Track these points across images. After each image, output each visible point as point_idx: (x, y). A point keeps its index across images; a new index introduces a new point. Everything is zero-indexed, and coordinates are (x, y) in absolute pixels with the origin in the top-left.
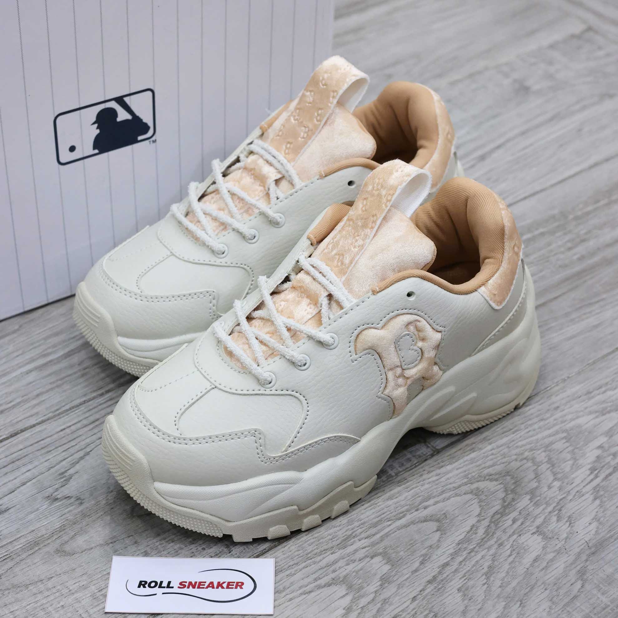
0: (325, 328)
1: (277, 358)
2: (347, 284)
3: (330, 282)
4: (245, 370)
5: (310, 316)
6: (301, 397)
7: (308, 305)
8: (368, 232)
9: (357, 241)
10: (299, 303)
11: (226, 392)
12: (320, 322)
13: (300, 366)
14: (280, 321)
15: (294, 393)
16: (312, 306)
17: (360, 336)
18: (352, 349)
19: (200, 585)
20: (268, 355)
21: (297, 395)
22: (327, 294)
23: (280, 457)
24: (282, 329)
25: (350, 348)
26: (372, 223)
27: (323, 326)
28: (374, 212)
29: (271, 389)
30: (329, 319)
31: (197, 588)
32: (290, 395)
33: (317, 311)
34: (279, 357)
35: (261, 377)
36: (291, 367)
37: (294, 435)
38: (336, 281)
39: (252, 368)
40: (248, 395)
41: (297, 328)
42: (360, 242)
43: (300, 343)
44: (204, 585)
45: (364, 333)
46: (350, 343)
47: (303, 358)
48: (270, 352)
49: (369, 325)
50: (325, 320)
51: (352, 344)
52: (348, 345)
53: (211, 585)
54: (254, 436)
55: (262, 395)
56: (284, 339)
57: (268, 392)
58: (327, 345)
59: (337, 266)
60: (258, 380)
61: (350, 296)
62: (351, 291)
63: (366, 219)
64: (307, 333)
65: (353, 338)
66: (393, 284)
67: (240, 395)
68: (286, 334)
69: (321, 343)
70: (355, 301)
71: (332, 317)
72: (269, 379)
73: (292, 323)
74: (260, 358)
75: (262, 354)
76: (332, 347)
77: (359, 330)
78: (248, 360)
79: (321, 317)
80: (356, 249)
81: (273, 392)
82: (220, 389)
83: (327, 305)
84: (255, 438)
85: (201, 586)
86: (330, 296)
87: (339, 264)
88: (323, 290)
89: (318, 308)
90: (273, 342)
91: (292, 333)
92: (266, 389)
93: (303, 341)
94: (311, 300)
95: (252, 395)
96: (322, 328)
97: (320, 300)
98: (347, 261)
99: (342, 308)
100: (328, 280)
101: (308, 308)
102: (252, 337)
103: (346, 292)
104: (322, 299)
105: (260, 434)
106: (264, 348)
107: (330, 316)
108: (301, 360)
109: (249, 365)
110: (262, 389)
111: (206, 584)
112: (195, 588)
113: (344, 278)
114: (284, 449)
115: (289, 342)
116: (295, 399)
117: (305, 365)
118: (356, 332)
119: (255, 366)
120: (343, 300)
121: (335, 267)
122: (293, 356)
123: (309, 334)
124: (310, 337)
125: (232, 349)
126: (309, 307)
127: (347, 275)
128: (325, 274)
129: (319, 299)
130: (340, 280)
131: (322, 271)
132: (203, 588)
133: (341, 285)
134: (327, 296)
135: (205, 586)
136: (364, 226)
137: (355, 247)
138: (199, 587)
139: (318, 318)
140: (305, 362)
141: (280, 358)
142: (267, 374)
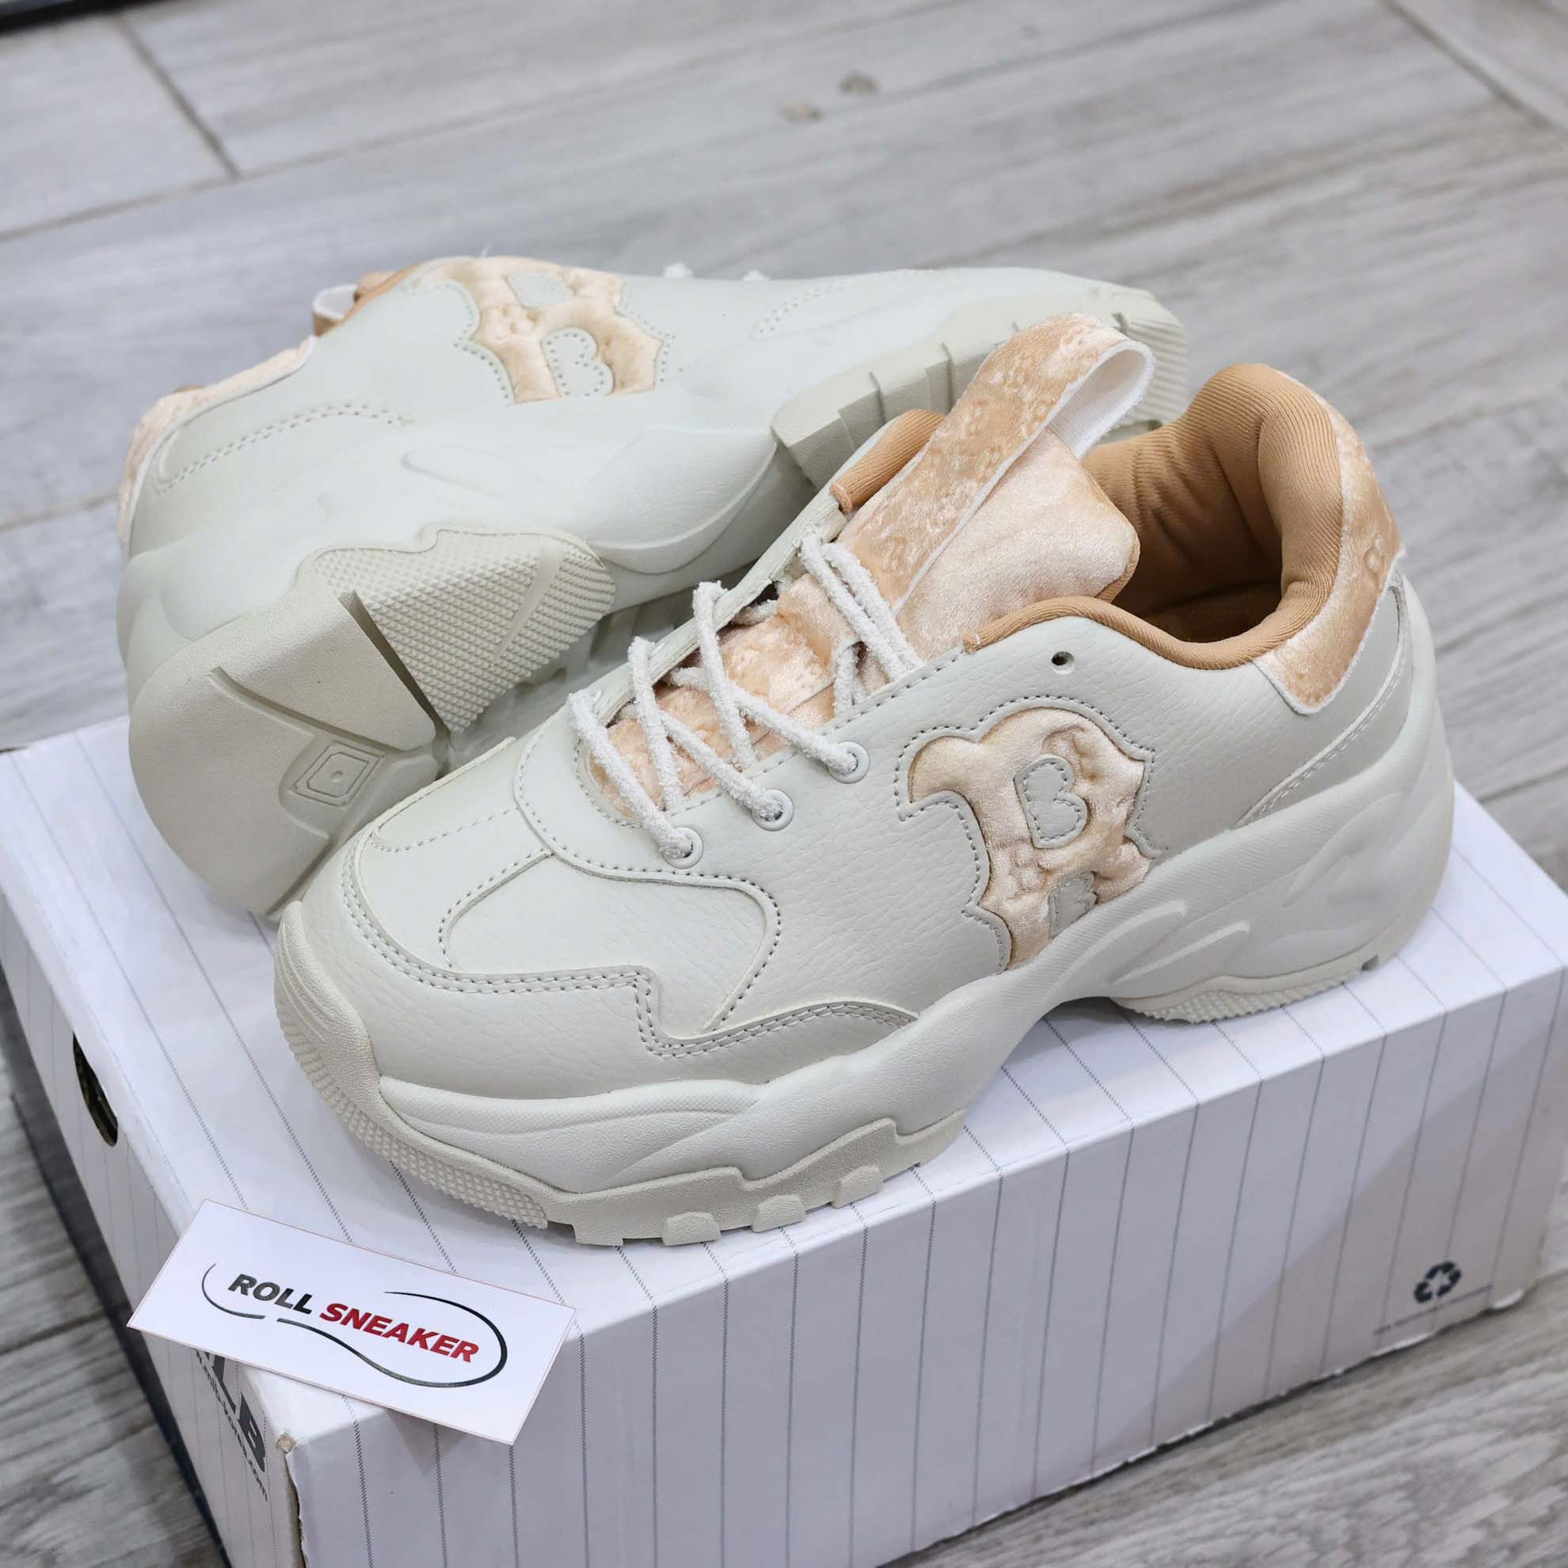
0: (837, 728)
1: (711, 794)
2: (908, 618)
3: (865, 611)
4: (629, 818)
5: (807, 694)
6: (763, 898)
7: (806, 667)
8: (971, 489)
9: (942, 508)
10: (784, 657)
11: (578, 868)
12: (829, 711)
13: (767, 819)
14: (731, 697)
15: (745, 886)
16: (817, 669)
17: (924, 754)
18: (902, 785)
19: (373, 1324)
20: (690, 785)
21: (754, 891)
22: (852, 641)
23: (698, 1042)
24: (732, 719)
25: (896, 784)
26: (988, 466)
27: (833, 721)
28: (996, 441)
29: (688, 870)
30: (854, 704)
31: (366, 1330)
32: (736, 889)
33: (829, 683)
34: (716, 791)
35: (663, 839)
36: (744, 819)
37: (735, 991)
38: (878, 608)
39: (645, 814)
40: (630, 880)
41: (769, 721)
42: (949, 513)
43: (771, 761)
44: (384, 1327)
45: (937, 747)
46: (897, 770)
47: (774, 798)
48: (699, 777)
49: (950, 730)
50: (842, 706)
51: (904, 773)
52: (893, 775)
53: (399, 1332)
54: (635, 986)
55: (664, 882)
56: (734, 745)
57: (680, 877)
58: (837, 772)
59: (889, 570)
60: (658, 845)
61: (910, 652)
62: (913, 638)
63: (972, 455)
64: (790, 737)
65: (907, 759)
66: (1018, 629)
67: (611, 878)
68: (741, 733)
69: (823, 766)
70: (920, 664)
71: (859, 699)
72: (686, 845)
73: (759, 707)
74: (671, 789)
75: (675, 780)
76: (851, 777)
77: (923, 739)
78: (638, 794)
79: (833, 699)
80: (937, 530)
81: (695, 879)
82: (562, 860)
83: (852, 668)
84: (636, 990)
85: (375, 1328)
86: (861, 649)
87: (894, 564)
88: (845, 628)
89: (829, 675)
90: (706, 752)
91: (758, 735)
92: (677, 870)
93: (779, 755)
94: (814, 653)
95: (639, 881)
96: (829, 726)
97: (834, 655)
98: (911, 559)
99: (887, 681)
100: (860, 604)
101: (807, 673)
102: (657, 734)
103: (900, 639)
104: (840, 650)
105: (648, 980)
106: (685, 764)
107: (857, 699)
108: (769, 805)
109: (638, 806)
110: (666, 868)
111: (390, 1327)
112: (359, 1328)
113: (899, 604)
114: (708, 1024)
115: (747, 755)
116: (747, 899)
117: (778, 817)
118: (915, 746)
119: (651, 809)
120: (889, 661)
121: (883, 571)
122: (747, 793)
123: (795, 740)
124: (797, 749)
125: (603, 762)
126: (809, 669)
127: (907, 595)
128: (854, 588)
129: (832, 652)
130: (890, 607)
131: (849, 581)
132: (379, 1333)
133: (891, 621)
134: (854, 646)
135: (385, 1331)
136: (968, 472)
137: (935, 524)
138: (369, 1330)
139: (826, 697)
140: (778, 810)
141: (719, 795)
142: (681, 832)
